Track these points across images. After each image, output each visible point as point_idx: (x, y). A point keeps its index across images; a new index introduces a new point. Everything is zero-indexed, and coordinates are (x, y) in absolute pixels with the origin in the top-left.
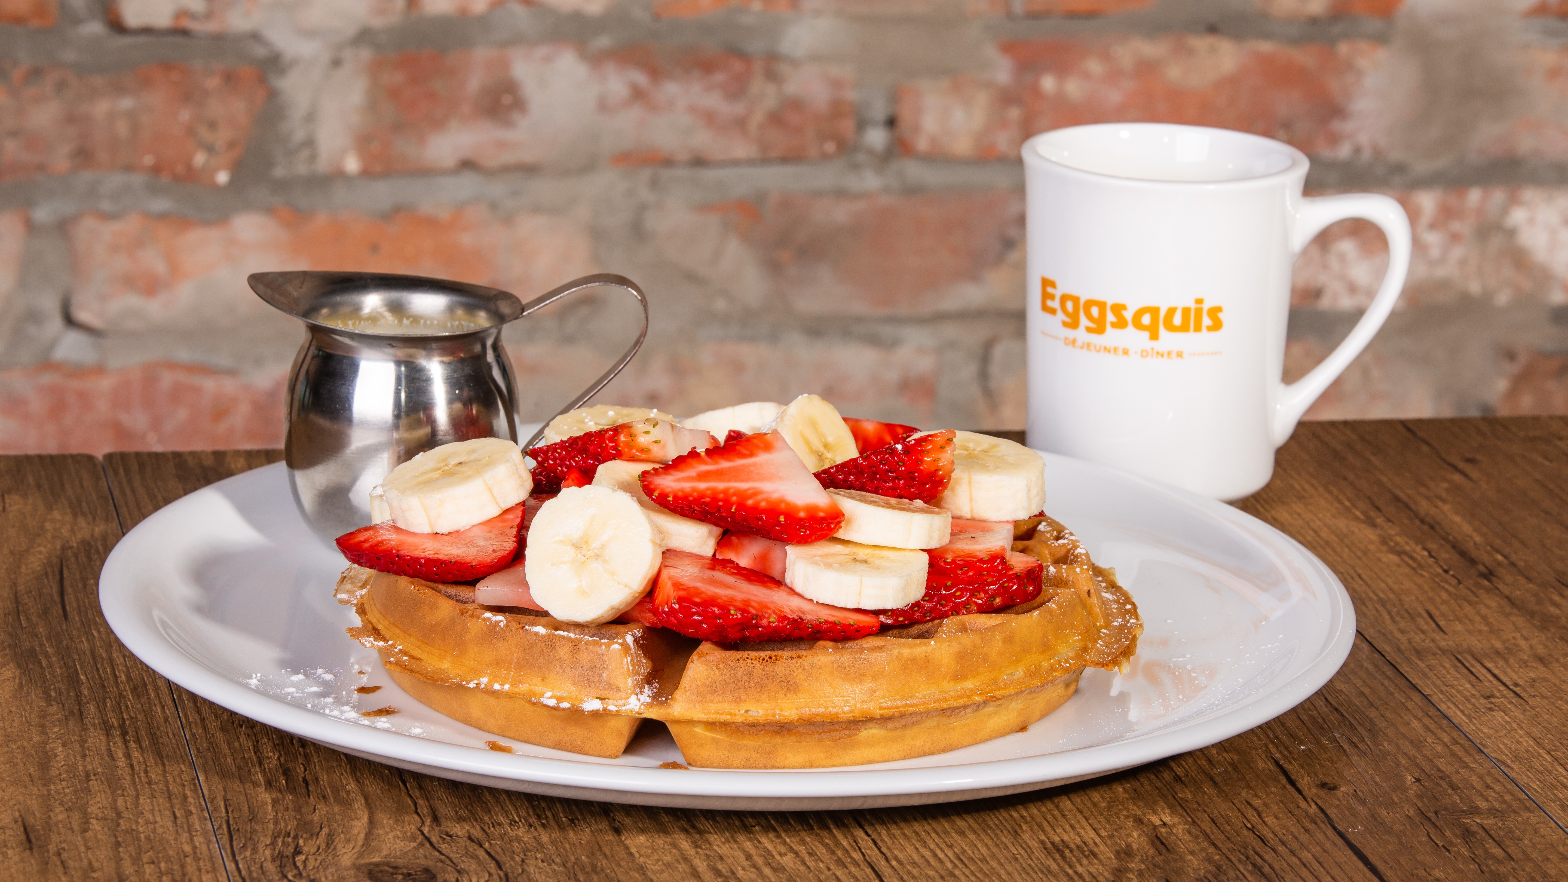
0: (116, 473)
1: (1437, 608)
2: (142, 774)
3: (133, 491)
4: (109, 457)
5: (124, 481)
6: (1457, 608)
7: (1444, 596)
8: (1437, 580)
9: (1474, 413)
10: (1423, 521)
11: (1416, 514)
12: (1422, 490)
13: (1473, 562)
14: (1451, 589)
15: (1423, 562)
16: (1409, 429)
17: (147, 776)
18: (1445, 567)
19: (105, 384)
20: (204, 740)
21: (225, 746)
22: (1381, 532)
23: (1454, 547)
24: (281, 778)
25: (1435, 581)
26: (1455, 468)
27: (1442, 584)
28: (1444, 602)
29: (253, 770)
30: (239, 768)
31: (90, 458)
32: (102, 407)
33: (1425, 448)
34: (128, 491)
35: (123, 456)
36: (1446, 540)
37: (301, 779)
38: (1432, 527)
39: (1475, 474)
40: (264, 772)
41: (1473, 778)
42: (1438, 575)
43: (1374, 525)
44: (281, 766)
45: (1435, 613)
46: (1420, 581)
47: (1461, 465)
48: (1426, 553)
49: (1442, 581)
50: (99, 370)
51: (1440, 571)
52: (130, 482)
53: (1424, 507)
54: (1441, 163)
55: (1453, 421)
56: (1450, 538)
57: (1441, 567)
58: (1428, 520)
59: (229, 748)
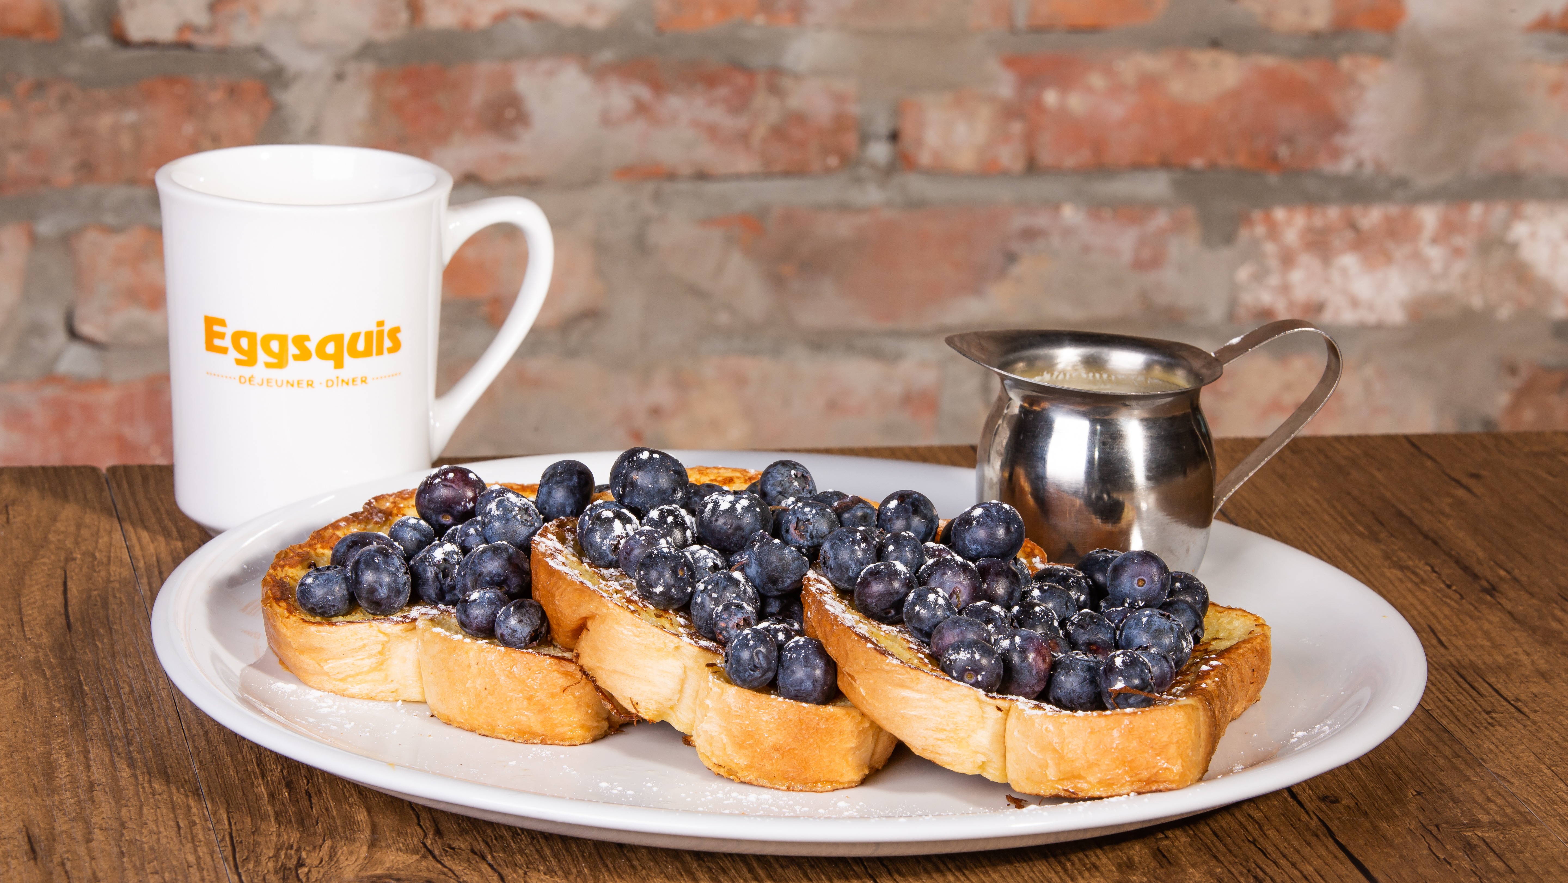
0: (119, 486)
1: (1440, 623)
2: (146, 785)
3: (137, 504)
4: (113, 470)
5: (127, 493)
6: (1459, 623)
7: (1447, 611)
8: (1439, 595)
9: (1475, 428)
10: (1426, 537)
11: (1420, 531)
12: (1426, 505)
13: (1476, 577)
14: (1453, 604)
15: (1425, 577)
16: (1413, 445)
17: (151, 787)
18: (1448, 582)
19: (109, 397)
20: (207, 752)
21: (227, 759)
22: (1383, 547)
23: (1458, 562)
24: (284, 790)
25: (1438, 597)
26: (1459, 482)
27: (1444, 599)
28: (1446, 617)
29: (255, 782)
30: (242, 781)
31: (94, 470)
32: (106, 419)
33: (1429, 463)
34: (131, 504)
35: (127, 469)
36: (1449, 555)
37: (303, 791)
38: (1435, 543)
39: (1478, 488)
40: (267, 784)
41: (1474, 791)
42: (1440, 590)
43: (1377, 540)
44: (284, 778)
45: (1437, 627)
46: (1422, 596)
47: (1465, 480)
48: (1429, 569)
49: (1444, 596)
50: (103, 383)
51: (1442, 586)
52: (133, 495)
53: (1427, 522)
54: (1442, 178)
55: (1458, 436)
56: (1453, 553)
57: (1444, 582)
58: (1432, 535)
59: (232, 760)
